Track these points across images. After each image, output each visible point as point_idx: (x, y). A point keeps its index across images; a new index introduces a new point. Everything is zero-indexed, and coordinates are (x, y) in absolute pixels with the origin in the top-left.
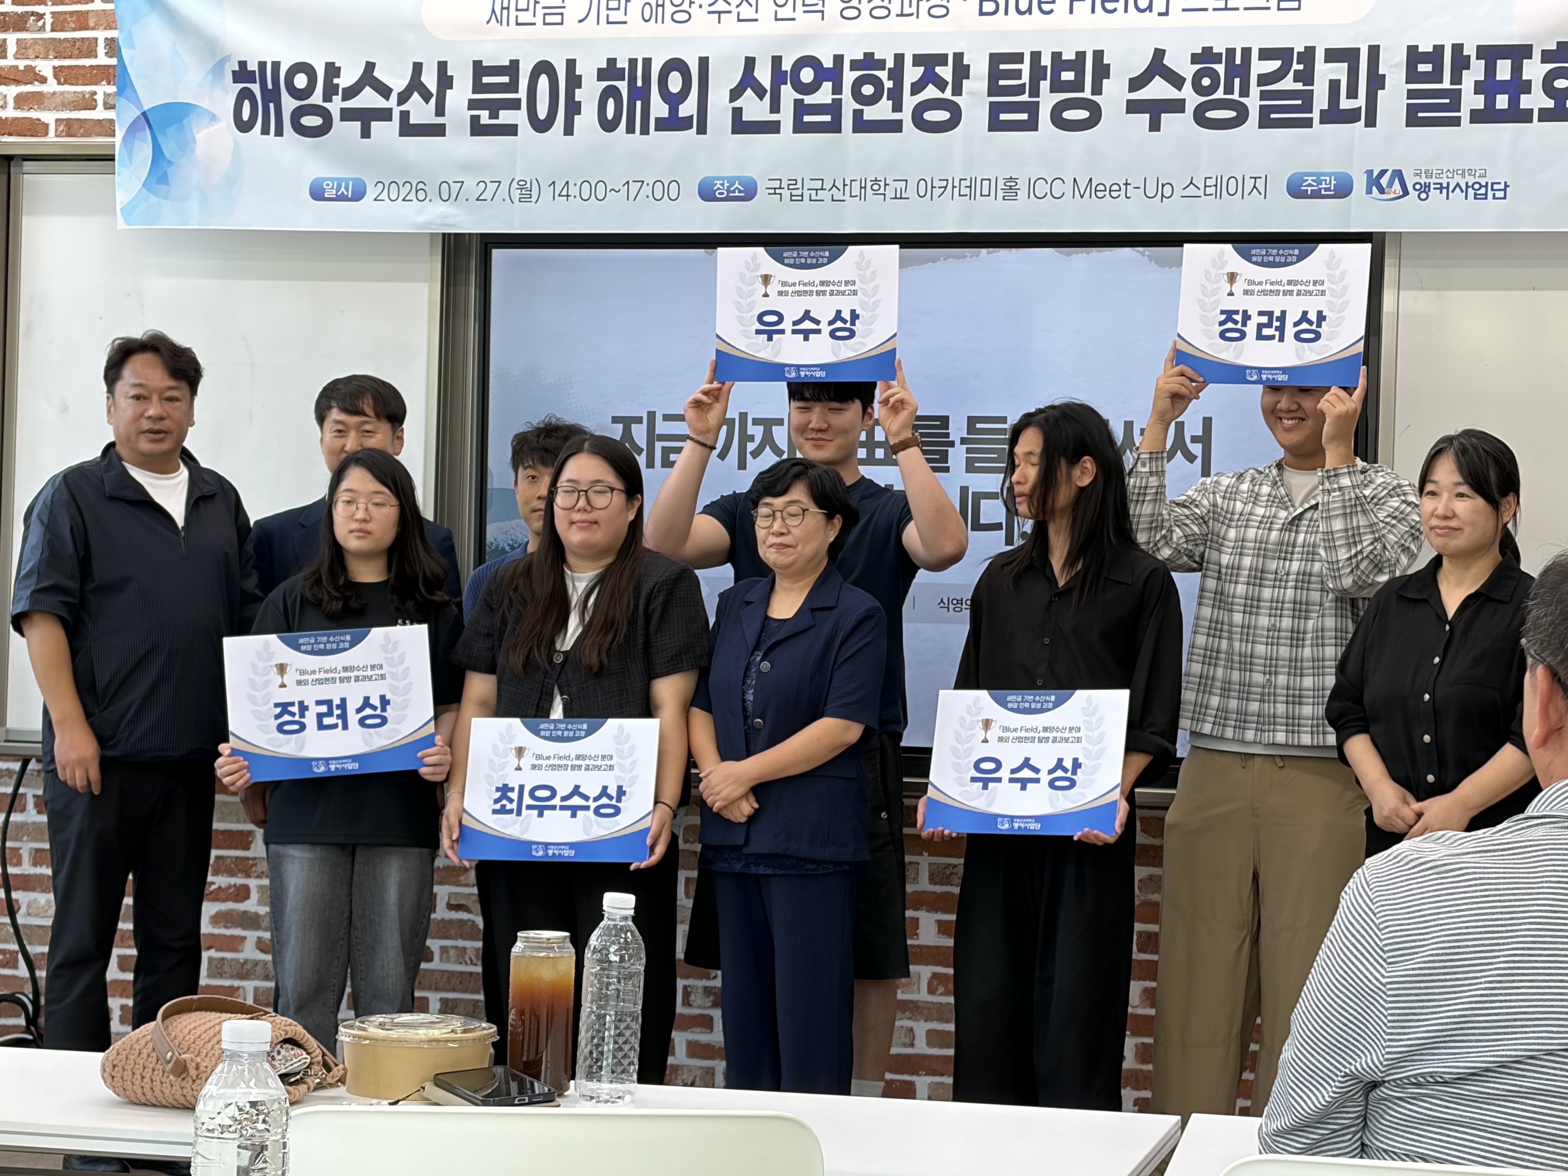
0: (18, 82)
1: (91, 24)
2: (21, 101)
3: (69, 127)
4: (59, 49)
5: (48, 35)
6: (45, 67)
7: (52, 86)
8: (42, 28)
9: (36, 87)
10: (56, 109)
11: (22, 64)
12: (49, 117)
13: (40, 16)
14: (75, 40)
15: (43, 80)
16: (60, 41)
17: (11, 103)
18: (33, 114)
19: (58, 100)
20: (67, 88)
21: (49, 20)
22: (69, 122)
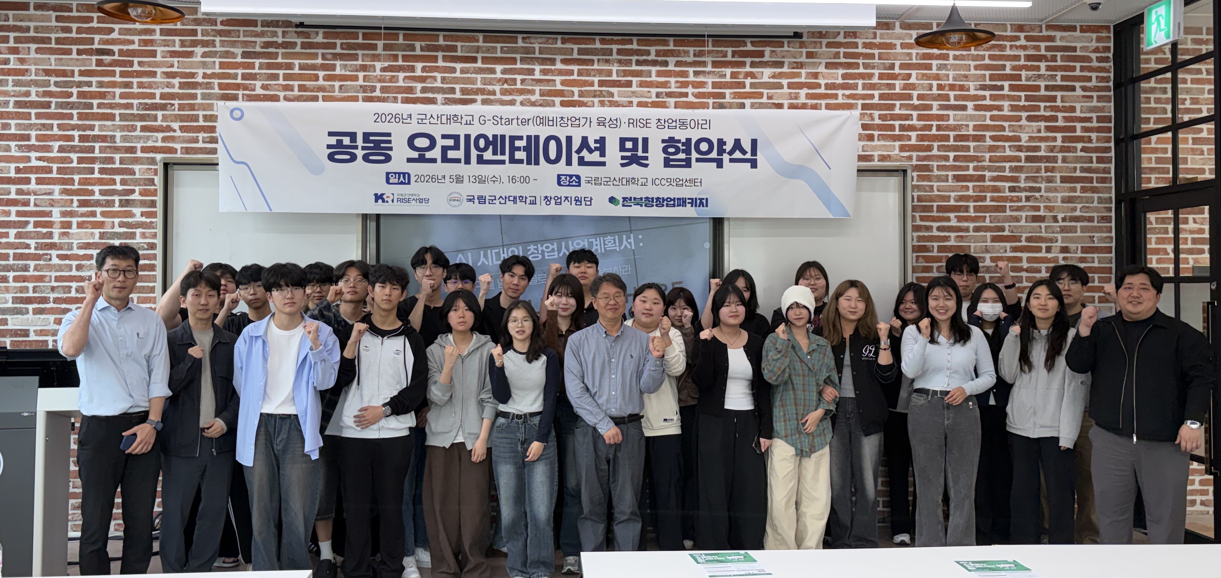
0: (163, 131)
1: (196, 108)
2: (164, 139)
3: (187, 151)
4: (182, 118)
5: (176, 112)
6: (176, 125)
7: (178, 133)
8: (174, 110)
9: (171, 134)
10: (181, 142)
11: (165, 124)
12: (178, 146)
13: (173, 105)
14: (189, 115)
15: (175, 131)
16: (182, 115)
17: (160, 140)
18: (170, 145)
19: (181, 139)
20: (185, 134)
21: (177, 106)
22: (187, 148)
